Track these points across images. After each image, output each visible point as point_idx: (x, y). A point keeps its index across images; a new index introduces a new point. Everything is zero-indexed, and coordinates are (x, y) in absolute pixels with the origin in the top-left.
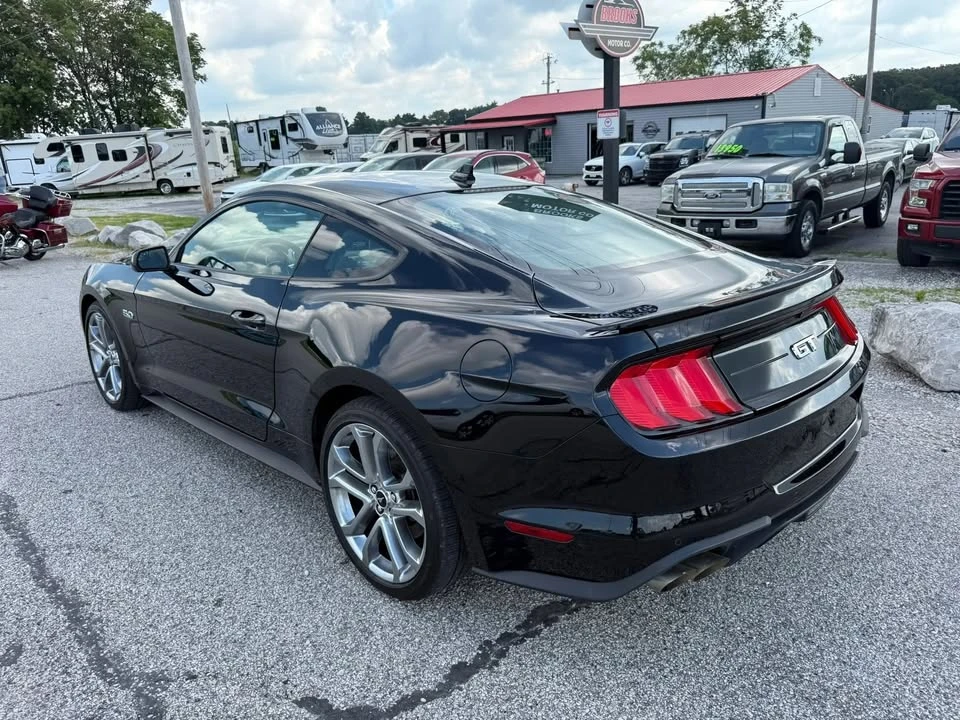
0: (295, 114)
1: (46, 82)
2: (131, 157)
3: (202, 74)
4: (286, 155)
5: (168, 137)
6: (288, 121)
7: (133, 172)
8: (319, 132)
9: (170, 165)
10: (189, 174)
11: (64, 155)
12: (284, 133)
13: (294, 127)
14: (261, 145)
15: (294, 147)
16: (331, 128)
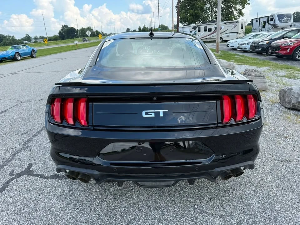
0: (273, 15)
1: (202, 9)
2: (213, 30)
3: (249, 3)
4: (266, 30)
5: (225, 24)
6: (271, 18)
7: (212, 35)
8: (280, 21)
9: (223, 33)
10: (228, 36)
11: (196, 30)
12: (268, 22)
13: (272, 20)
14: (259, 26)
15: (270, 27)
16: (286, 19)
